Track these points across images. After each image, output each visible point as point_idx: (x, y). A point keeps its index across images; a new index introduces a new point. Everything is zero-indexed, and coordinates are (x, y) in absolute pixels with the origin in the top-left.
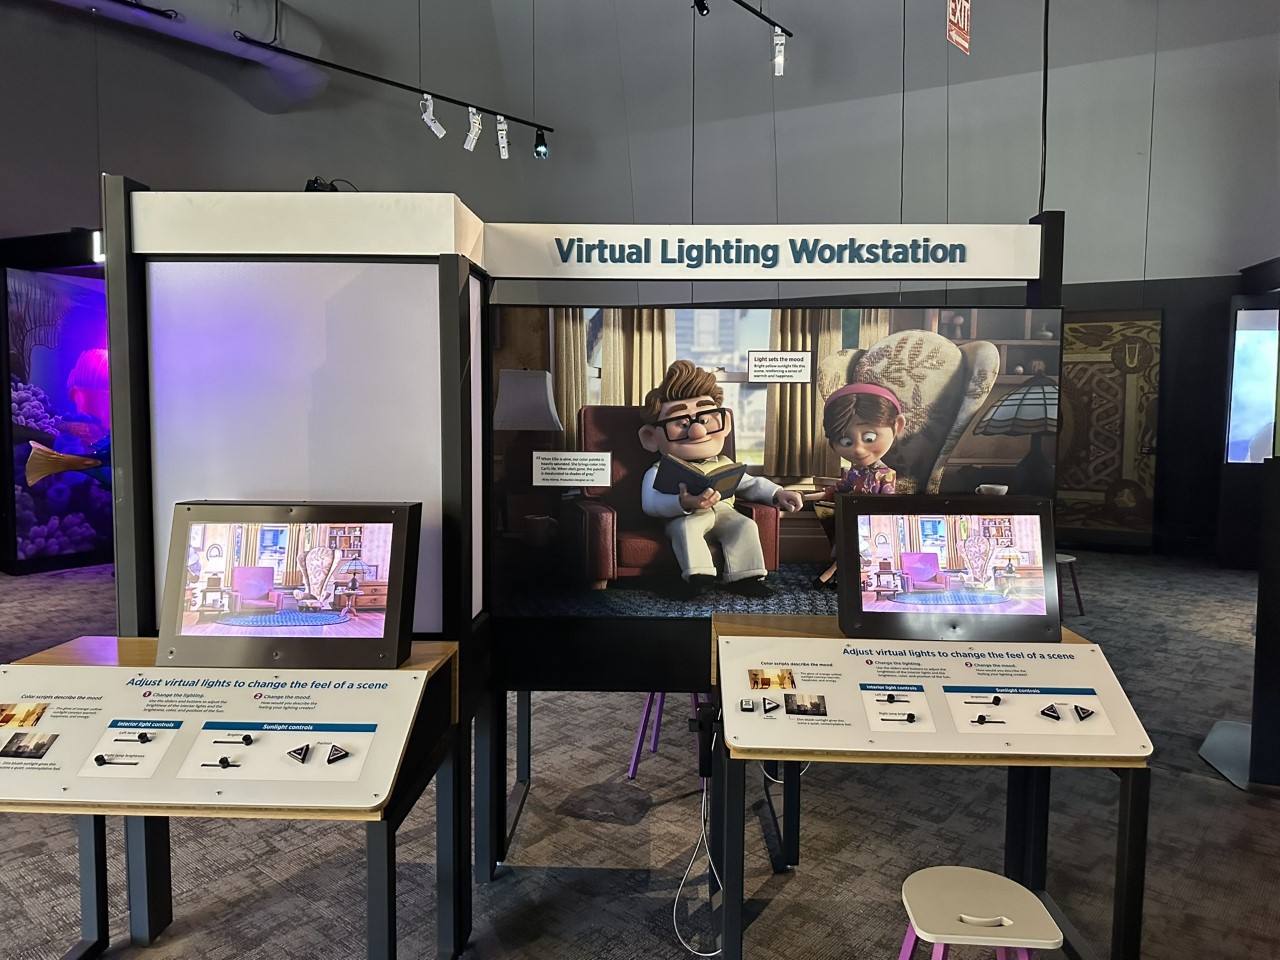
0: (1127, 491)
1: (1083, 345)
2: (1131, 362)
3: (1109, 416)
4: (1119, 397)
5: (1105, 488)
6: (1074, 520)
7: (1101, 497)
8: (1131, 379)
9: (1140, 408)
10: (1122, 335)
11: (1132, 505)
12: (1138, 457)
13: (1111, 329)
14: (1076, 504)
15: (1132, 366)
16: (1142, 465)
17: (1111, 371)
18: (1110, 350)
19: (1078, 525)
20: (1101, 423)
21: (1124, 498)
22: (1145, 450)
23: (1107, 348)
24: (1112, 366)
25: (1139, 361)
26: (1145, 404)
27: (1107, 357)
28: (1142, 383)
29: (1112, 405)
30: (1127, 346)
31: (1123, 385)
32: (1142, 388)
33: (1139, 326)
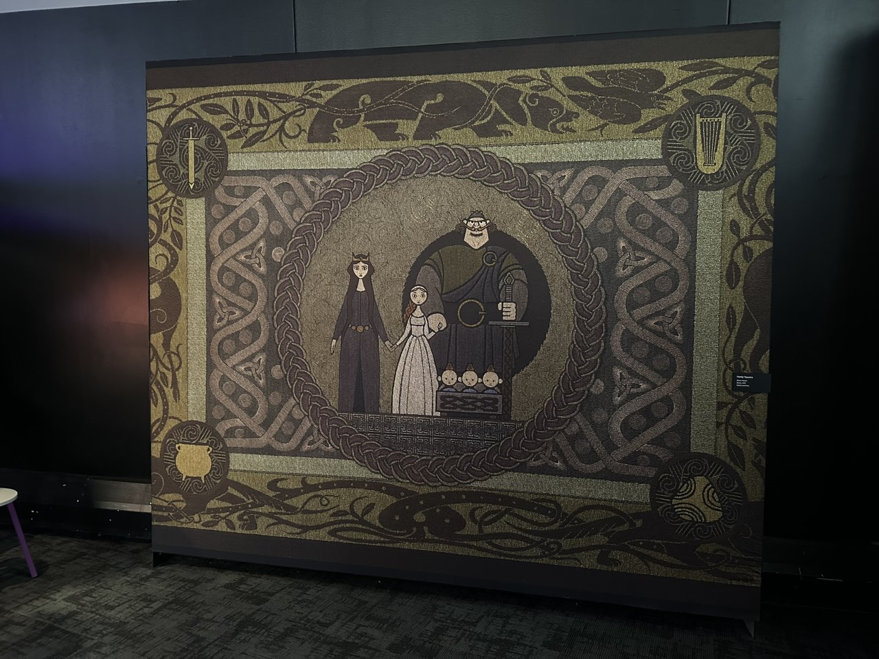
0: (701, 481)
1: (594, 121)
2: (709, 161)
3: (656, 295)
4: (682, 248)
5: (651, 473)
6: (580, 550)
7: (640, 493)
8: (708, 201)
9: (731, 275)
10: (685, 92)
11: (712, 516)
12: (727, 398)
13: (659, 78)
14: (586, 508)
15: (710, 170)
16: (736, 420)
17: (662, 183)
18: (659, 132)
19: (589, 561)
20: (639, 313)
21: (697, 499)
22: (742, 381)
23: (653, 125)
24: (663, 171)
25: (728, 157)
26: (743, 266)
27: (650, 147)
28: (734, 212)
29: (663, 267)
30: (699, 120)
31: (690, 219)
32: (735, 227)
33: (726, 70)
